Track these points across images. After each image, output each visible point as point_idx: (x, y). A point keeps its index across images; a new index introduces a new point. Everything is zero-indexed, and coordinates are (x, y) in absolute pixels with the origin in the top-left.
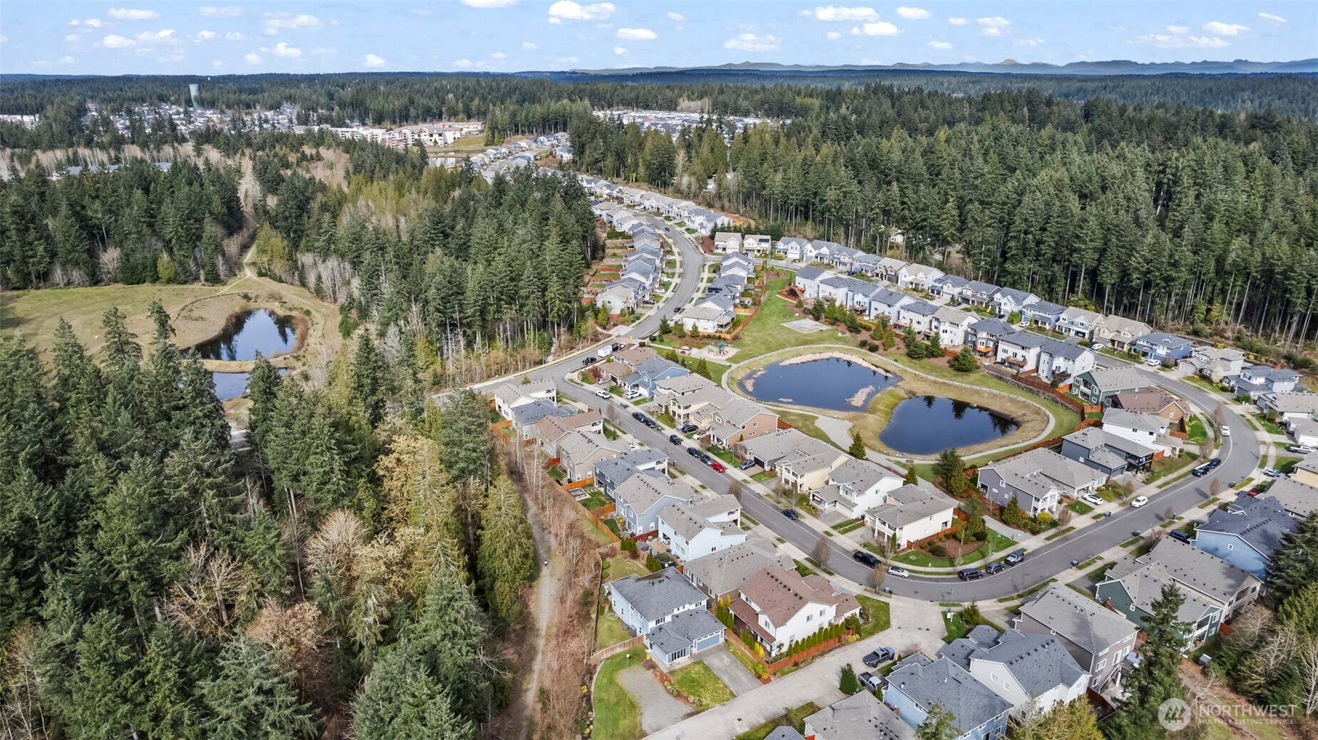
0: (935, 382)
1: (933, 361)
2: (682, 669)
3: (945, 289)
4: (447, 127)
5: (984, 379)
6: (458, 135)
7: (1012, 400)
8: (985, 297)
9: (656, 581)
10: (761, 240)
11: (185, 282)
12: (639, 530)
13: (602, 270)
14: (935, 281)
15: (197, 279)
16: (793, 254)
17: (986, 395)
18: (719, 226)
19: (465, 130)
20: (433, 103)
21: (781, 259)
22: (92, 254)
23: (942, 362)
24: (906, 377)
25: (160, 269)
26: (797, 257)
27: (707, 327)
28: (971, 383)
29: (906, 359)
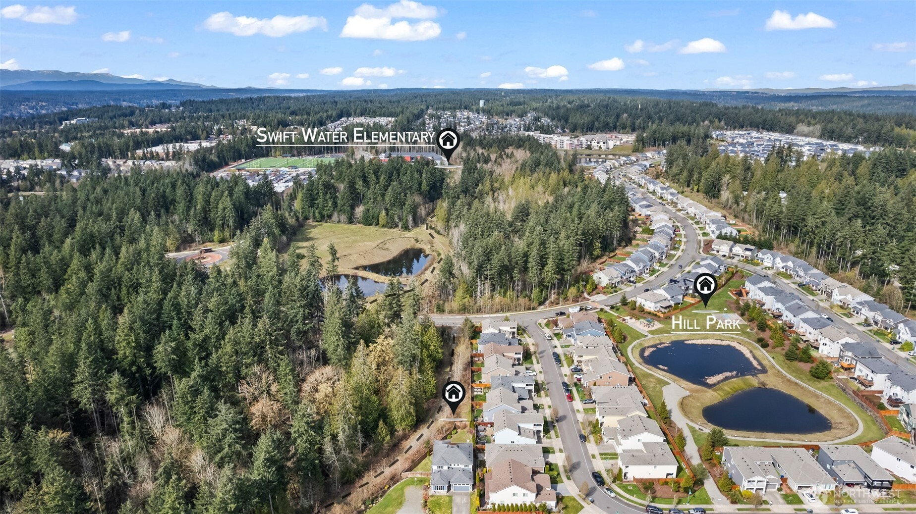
0: (789, 381)
1: (802, 365)
2: (438, 496)
3: (863, 311)
4: (614, 137)
5: (831, 388)
6: (618, 143)
7: (841, 410)
8: (892, 324)
9: (450, 446)
10: (747, 249)
11: (391, 228)
12: (486, 420)
13: (620, 254)
14: (858, 303)
15: (397, 226)
16: (768, 263)
17: (822, 400)
18: (723, 234)
19: (625, 140)
20: (611, 120)
21: (757, 265)
22: (353, 208)
23: (806, 367)
24: (770, 372)
25: (380, 219)
26: (770, 265)
27: (650, 306)
28: (817, 389)
29: (782, 358)
